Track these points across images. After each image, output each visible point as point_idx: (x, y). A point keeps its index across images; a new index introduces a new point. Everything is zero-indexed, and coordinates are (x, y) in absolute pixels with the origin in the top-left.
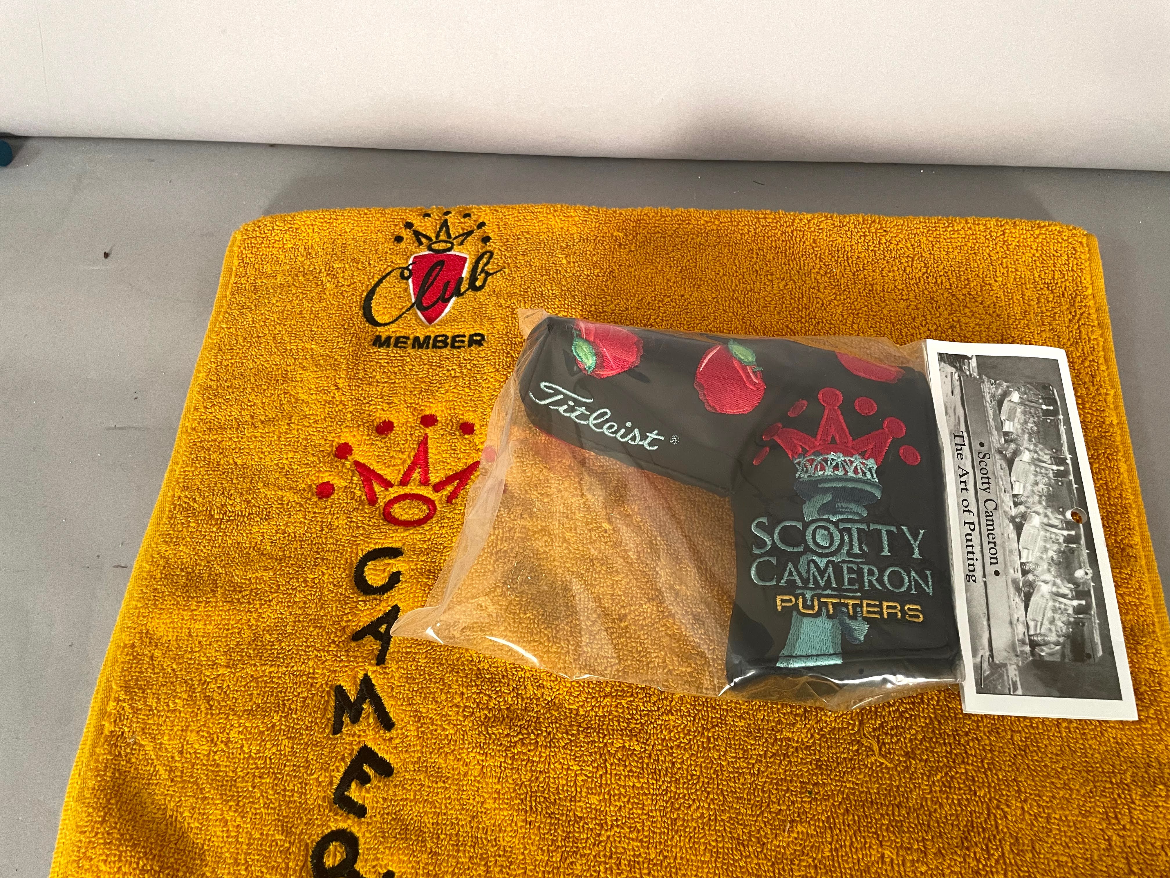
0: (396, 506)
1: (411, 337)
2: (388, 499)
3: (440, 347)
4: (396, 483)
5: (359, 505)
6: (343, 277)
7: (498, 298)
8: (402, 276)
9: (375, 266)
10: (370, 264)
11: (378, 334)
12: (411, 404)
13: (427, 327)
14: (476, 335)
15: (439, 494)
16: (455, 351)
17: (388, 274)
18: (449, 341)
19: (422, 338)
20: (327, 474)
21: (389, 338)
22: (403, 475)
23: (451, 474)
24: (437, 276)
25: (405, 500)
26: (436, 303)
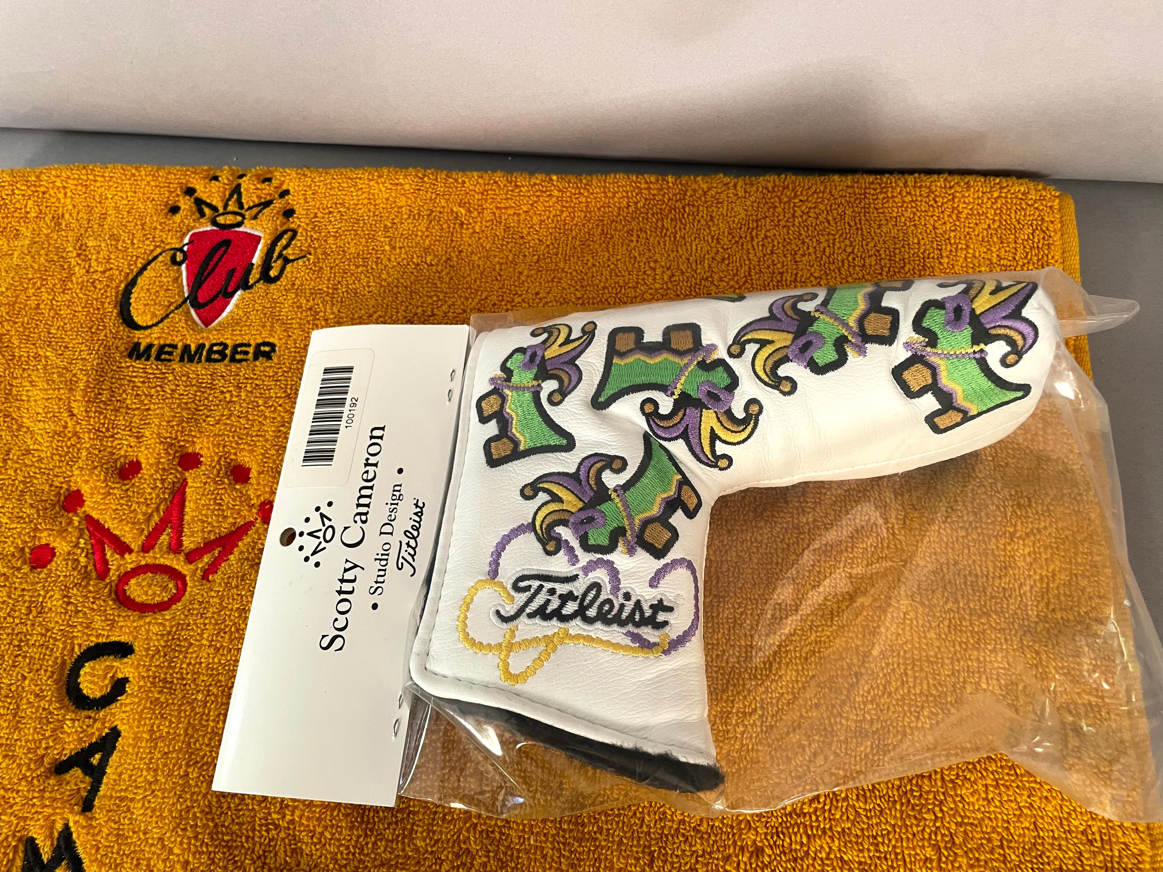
0: (133, 581)
1: (180, 345)
2: (122, 570)
3: (216, 361)
4: (136, 549)
5: (83, 579)
6: (96, 260)
7: (297, 295)
8: (174, 262)
9: (139, 248)
10: (133, 244)
11: (136, 340)
12: (166, 438)
13: (202, 332)
14: (265, 344)
15: (192, 567)
16: (233, 367)
17: (156, 258)
18: (228, 352)
19: (193, 348)
20: (45, 534)
21: (150, 346)
22: (147, 537)
23: (212, 538)
24: (220, 260)
25: (145, 573)
26: (216, 297)
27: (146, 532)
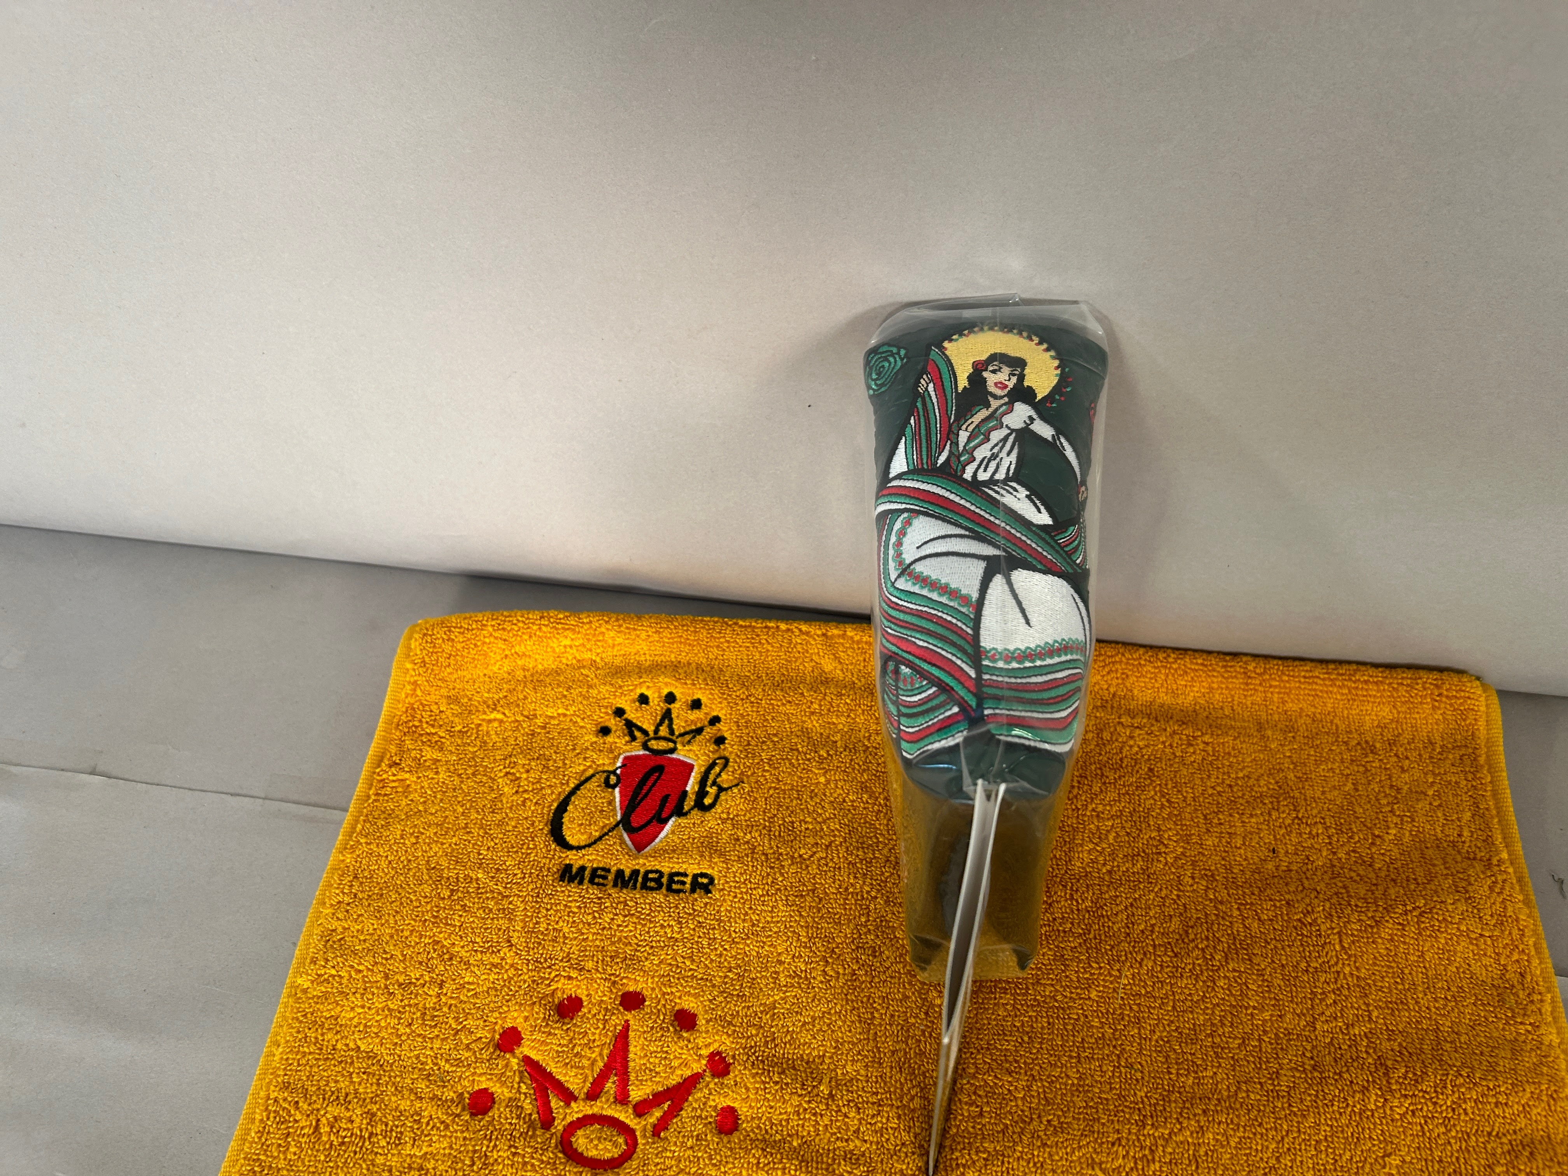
0: (580, 1133)
1: (614, 869)
2: (569, 1119)
3: (652, 890)
4: (582, 1096)
5: (529, 1128)
6: (527, 778)
7: (733, 825)
8: (607, 784)
9: (571, 767)
10: (564, 763)
11: (568, 861)
12: (609, 975)
13: (636, 858)
14: (703, 875)
15: (643, 1121)
16: (672, 898)
17: (588, 779)
18: (664, 880)
19: (627, 873)
20: (485, 1077)
21: (582, 869)
22: (592, 1084)
23: (660, 1089)
24: (654, 785)
25: (592, 1125)
26: (649, 822)
27: (591, 1079)
